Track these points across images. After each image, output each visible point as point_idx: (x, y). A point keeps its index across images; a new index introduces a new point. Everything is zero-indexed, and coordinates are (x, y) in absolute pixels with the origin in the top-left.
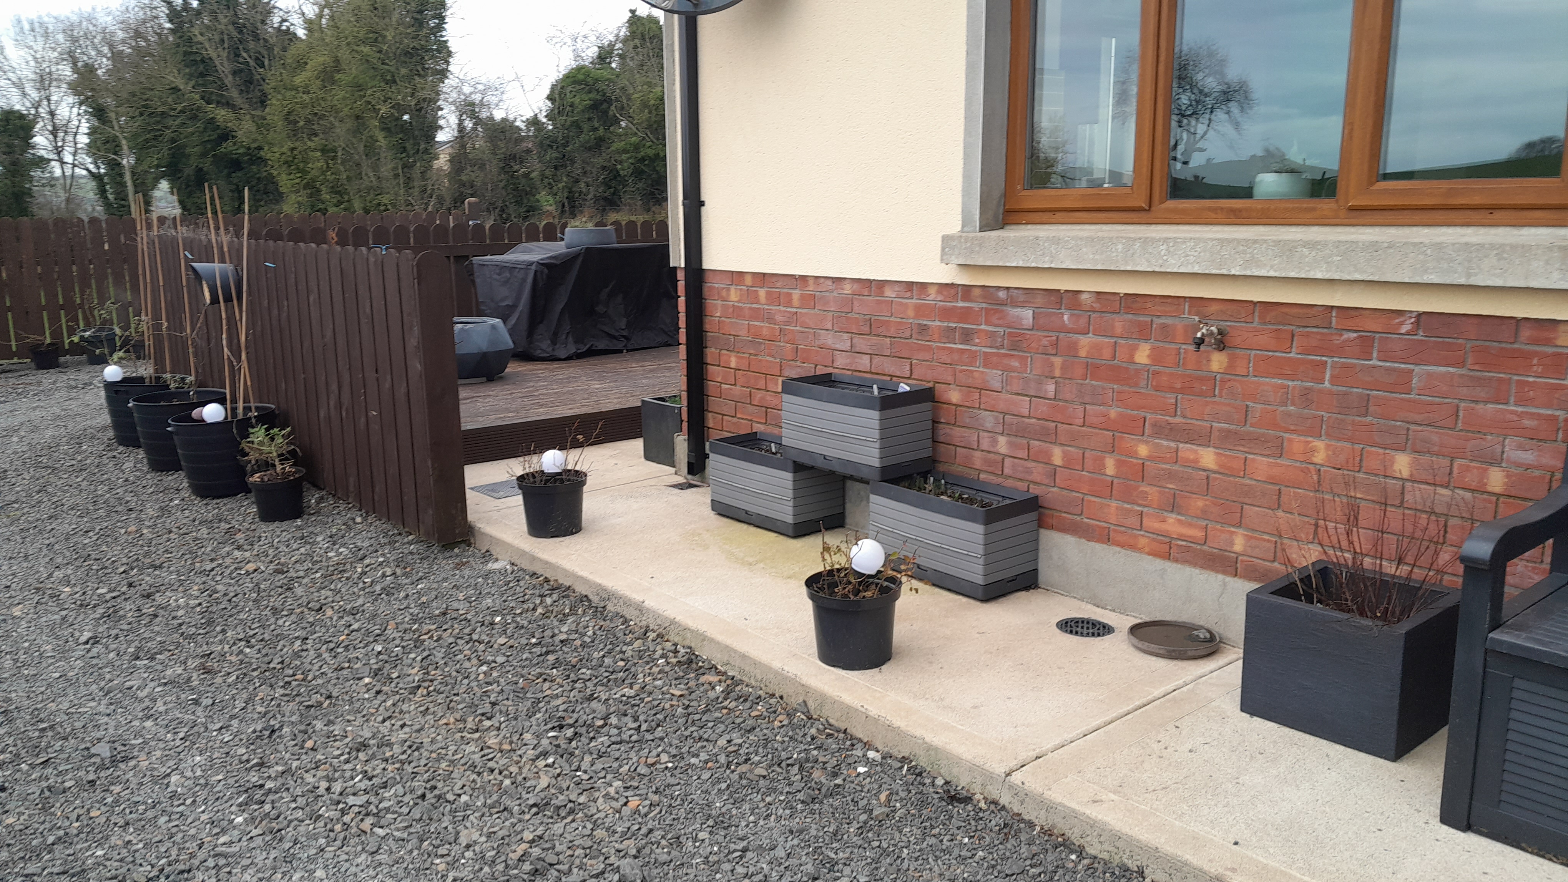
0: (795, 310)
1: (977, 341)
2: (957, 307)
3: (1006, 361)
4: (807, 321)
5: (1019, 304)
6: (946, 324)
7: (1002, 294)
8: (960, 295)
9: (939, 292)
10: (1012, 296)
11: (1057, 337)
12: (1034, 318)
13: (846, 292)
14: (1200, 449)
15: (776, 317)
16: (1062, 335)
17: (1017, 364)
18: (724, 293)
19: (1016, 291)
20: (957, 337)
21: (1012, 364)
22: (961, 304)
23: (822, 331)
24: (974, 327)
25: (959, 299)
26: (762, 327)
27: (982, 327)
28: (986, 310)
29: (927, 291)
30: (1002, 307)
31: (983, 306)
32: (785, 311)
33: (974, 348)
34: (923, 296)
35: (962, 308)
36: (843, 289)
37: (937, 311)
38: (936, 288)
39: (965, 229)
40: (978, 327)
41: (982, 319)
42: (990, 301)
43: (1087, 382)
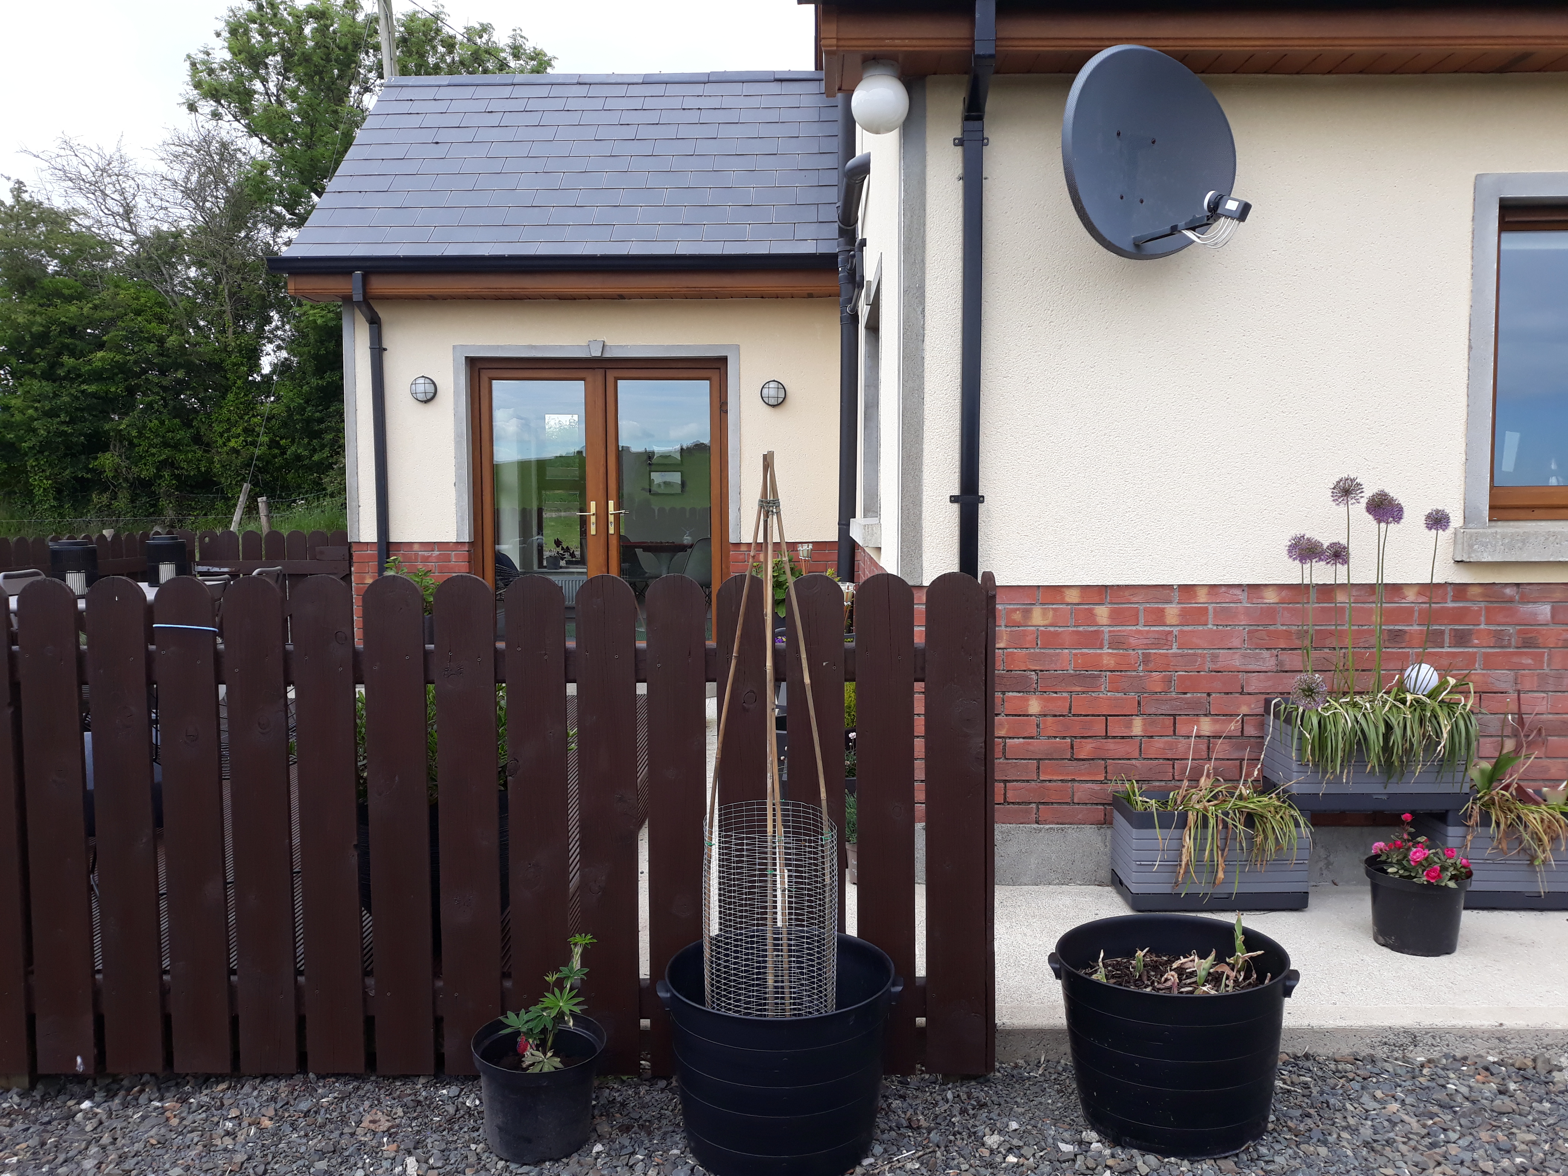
0: (1168, 629)
1: (1476, 641)
2: (1448, 609)
3: (1515, 660)
4: (1195, 640)
5: (1531, 600)
6: (1429, 628)
7: (1508, 591)
8: (1452, 594)
9: (1419, 593)
10: (1523, 592)
12: (1552, 613)
13: (1267, 601)
15: (1132, 641)
17: (1530, 661)
19: (1528, 587)
21: (1523, 662)
22: (1451, 605)
23: (1221, 651)
24: (1471, 627)
25: (1449, 599)
26: (1100, 654)
27: (1482, 627)
28: (1487, 608)
29: (1403, 593)
30: (1509, 605)
31: (1483, 605)
32: (1148, 632)
33: (1470, 650)
34: (1396, 599)
35: (1454, 608)
36: (1262, 598)
37: (1416, 614)
38: (1416, 589)
39: (1471, 525)
40: (1478, 627)
41: (1483, 619)
42: (1493, 599)
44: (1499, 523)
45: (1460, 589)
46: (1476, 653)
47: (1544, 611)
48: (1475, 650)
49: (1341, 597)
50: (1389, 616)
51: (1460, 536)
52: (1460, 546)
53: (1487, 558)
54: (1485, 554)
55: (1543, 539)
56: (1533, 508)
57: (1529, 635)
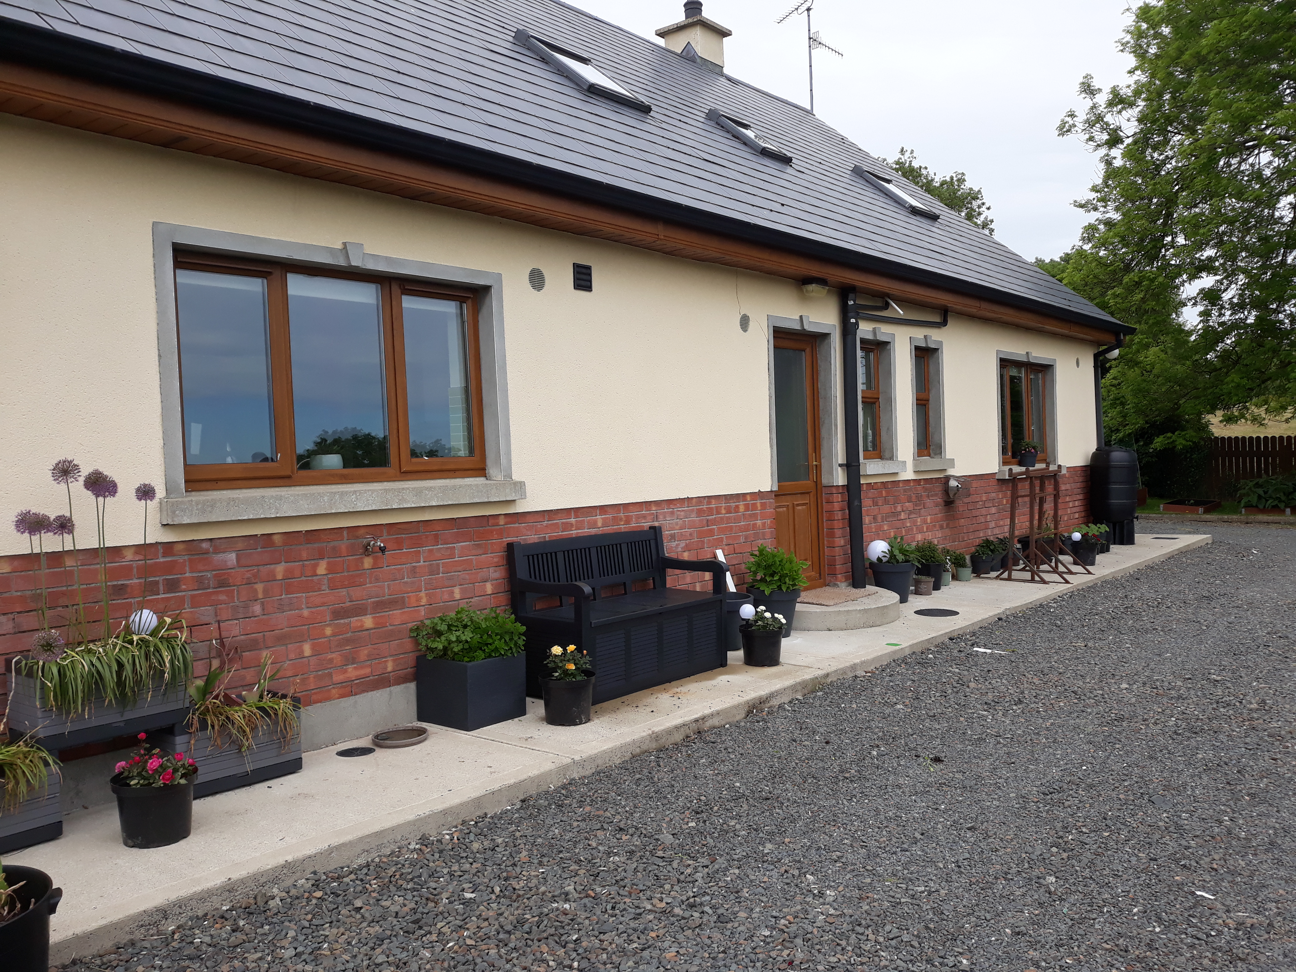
1: (184, 587)
2: (160, 563)
3: (214, 597)
5: (223, 550)
6: (146, 580)
7: (205, 545)
9: (136, 553)
10: (215, 545)
11: (258, 570)
12: (237, 559)
13: (1, 571)
14: (363, 617)
16: (261, 568)
17: (224, 597)
19: (218, 541)
21: (220, 598)
22: (162, 560)
24: (179, 576)
25: (160, 555)
27: (187, 575)
28: (190, 560)
29: (123, 554)
30: (205, 556)
31: (186, 558)
33: (180, 594)
34: (117, 559)
35: (164, 562)
37: (135, 570)
38: (132, 550)
39: (172, 496)
40: (184, 576)
41: (187, 568)
42: (193, 553)
43: (283, 596)
44: (193, 493)
45: (168, 547)
46: (184, 596)
47: (231, 558)
48: (184, 593)
49: (69, 562)
50: (112, 574)
51: (164, 504)
52: (165, 513)
53: (186, 521)
54: (185, 518)
55: (225, 504)
56: (216, 480)
57: (223, 578)
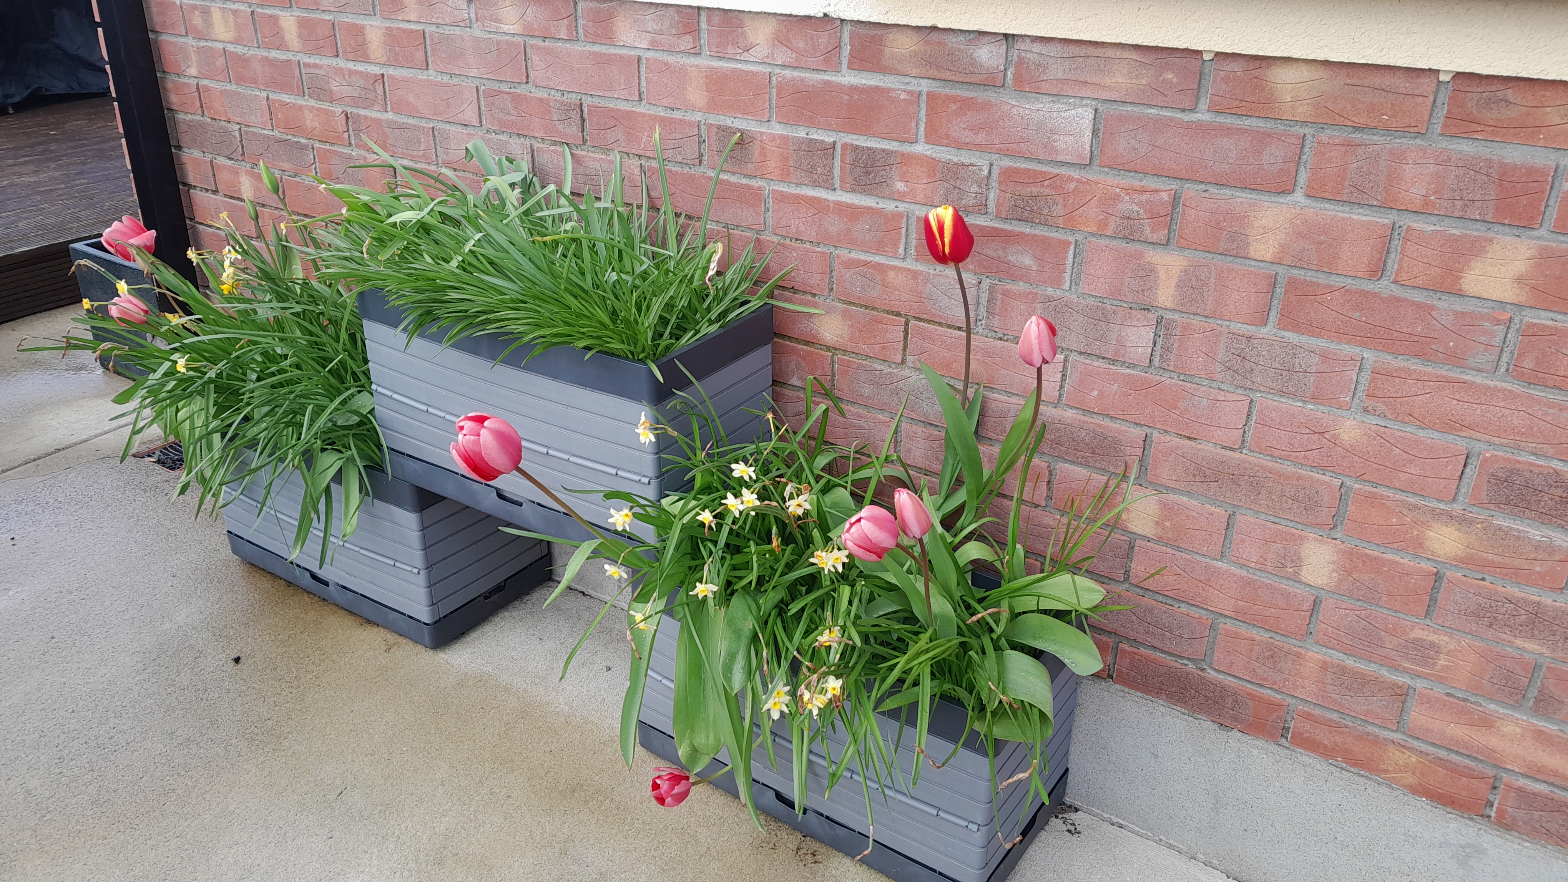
0: (376, 70)
1: (900, 186)
2: (839, 87)
4: (411, 99)
5: (1045, 87)
6: (801, 133)
7: (987, 55)
8: (847, 49)
9: (781, 40)
10: (1021, 61)
11: (1176, 199)
12: (1095, 132)
13: (505, 28)
15: (334, 86)
16: (1191, 190)
17: (1027, 261)
18: (197, 20)
19: (1037, 48)
20: (837, 172)
21: (1012, 258)
22: (848, 78)
23: (453, 128)
24: (893, 146)
25: (844, 60)
26: (301, 107)
27: (916, 148)
28: (932, 97)
29: (744, 35)
30: (985, 94)
31: (921, 86)
32: (351, 72)
33: (887, 205)
34: (731, 50)
35: (853, 89)
36: (498, 20)
37: (775, 94)
38: (771, 29)
40: (906, 148)
41: (919, 125)
42: (947, 75)
43: (1268, 331)
45: (870, 39)
46: (897, 216)
47: (1074, 123)
48: (902, 207)
57: (1035, 190)
